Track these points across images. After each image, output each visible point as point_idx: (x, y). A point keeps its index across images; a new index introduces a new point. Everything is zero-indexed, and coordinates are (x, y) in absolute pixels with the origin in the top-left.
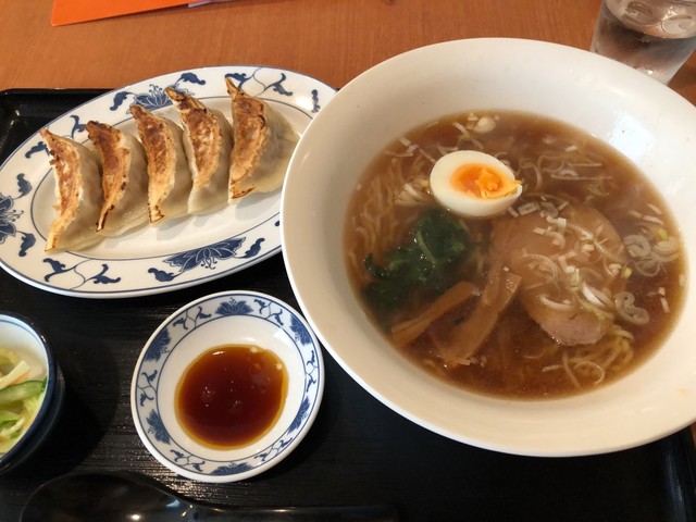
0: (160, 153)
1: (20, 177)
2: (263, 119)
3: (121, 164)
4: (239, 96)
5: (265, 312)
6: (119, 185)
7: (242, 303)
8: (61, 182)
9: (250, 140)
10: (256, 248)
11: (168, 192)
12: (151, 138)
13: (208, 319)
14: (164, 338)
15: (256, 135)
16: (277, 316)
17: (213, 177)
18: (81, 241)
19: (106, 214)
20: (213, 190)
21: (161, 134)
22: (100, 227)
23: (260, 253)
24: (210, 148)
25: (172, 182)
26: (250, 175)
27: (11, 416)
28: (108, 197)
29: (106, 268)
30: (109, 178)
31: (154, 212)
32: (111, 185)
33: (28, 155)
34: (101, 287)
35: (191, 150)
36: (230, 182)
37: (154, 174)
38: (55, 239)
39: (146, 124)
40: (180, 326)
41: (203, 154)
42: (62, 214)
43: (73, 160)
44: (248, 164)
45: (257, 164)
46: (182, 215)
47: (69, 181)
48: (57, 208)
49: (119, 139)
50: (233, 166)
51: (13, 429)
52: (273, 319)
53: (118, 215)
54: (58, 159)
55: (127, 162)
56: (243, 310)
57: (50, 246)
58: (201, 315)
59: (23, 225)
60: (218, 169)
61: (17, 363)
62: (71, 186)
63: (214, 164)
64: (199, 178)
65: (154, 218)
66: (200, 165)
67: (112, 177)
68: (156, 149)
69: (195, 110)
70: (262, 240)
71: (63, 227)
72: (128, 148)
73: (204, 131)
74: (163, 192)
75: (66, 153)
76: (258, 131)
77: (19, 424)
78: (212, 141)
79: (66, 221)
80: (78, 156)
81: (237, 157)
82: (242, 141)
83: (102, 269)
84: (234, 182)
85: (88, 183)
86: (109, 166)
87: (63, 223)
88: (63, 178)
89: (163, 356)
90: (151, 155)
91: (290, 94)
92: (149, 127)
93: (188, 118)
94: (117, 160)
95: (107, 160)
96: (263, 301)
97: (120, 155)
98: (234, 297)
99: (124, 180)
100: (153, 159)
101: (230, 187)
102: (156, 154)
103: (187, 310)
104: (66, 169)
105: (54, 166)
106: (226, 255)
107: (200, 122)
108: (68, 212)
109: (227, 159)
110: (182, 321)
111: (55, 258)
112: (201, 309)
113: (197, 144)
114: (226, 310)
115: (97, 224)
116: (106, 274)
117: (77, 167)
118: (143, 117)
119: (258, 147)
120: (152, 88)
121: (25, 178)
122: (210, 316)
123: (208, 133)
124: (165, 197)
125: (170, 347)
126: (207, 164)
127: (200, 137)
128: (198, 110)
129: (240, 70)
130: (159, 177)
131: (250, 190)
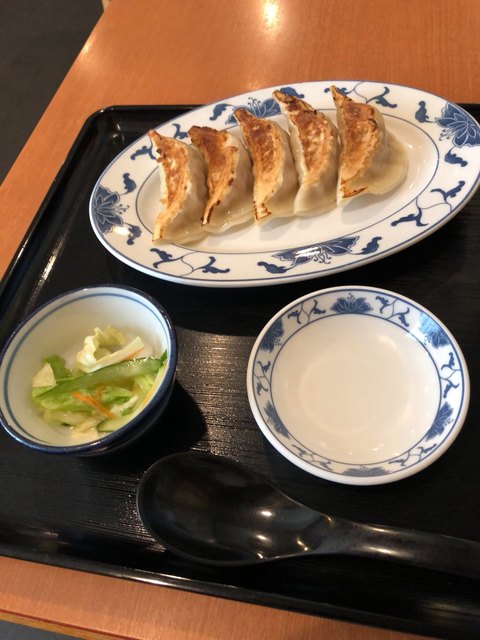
0: (267, 153)
1: (126, 176)
2: (374, 122)
3: (229, 161)
4: (348, 102)
5: (387, 312)
6: (226, 181)
7: (361, 301)
8: (168, 178)
9: (360, 143)
10: (373, 245)
11: (275, 190)
12: (257, 139)
13: (322, 315)
14: (278, 328)
15: (367, 137)
16: (402, 317)
17: (322, 176)
18: (187, 235)
19: (211, 210)
20: (321, 191)
21: (268, 134)
22: (205, 221)
23: (379, 250)
24: (320, 148)
25: (281, 180)
26: (361, 175)
27: (123, 392)
28: (213, 193)
29: (213, 260)
30: (216, 176)
31: (260, 210)
32: (217, 182)
33: (133, 157)
34: (210, 275)
35: (300, 150)
36: (340, 182)
37: (260, 173)
38: (162, 230)
39: (251, 126)
40: (294, 319)
41: (312, 153)
42: (169, 206)
43: (181, 155)
44: (360, 165)
45: (369, 165)
46: (287, 216)
47: (177, 176)
48: (163, 201)
49: (226, 139)
50: (342, 167)
51: (127, 405)
52: (396, 319)
53: (221, 211)
54: (165, 157)
55: (236, 158)
56: (360, 308)
57: (157, 236)
58: (316, 310)
59: (130, 217)
60: (328, 169)
61: (125, 345)
62: (178, 181)
63: (324, 163)
64: (307, 177)
65: (260, 215)
66: (309, 164)
67: (218, 175)
68: (262, 149)
69: (305, 112)
70: (380, 238)
71: (169, 219)
72: (237, 146)
73: (314, 132)
74: (269, 190)
75: (174, 150)
76: (369, 135)
77: (132, 400)
78: (323, 141)
79: (173, 213)
80: (187, 153)
81: (347, 158)
82: (351, 144)
83: (209, 261)
84: (344, 182)
85: (195, 178)
86: (215, 163)
87: (169, 215)
88: (170, 174)
89: (276, 348)
90: (258, 156)
91: (395, 106)
92: (255, 129)
93: (297, 120)
94: (224, 158)
95: (212, 159)
96: (386, 298)
97: (227, 154)
98: (353, 293)
99: (231, 176)
100: (259, 158)
101: (340, 186)
102: (263, 154)
103: (303, 302)
104: (174, 165)
105: (160, 164)
106: (340, 252)
107: (309, 123)
108: (176, 205)
109: (336, 160)
110: (296, 314)
111: (161, 248)
112: (316, 303)
113: (306, 144)
114: (342, 308)
115: (202, 219)
116: (214, 265)
117: (186, 162)
118: (249, 119)
119: (370, 149)
120: (251, 101)
121: (131, 177)
122: (324, 312)
123: (318, 134)
124: (272, 195)
125: (283, 339)
126: (317, 163)
127: (310, 138)
128: (309, 112)
129: (340, 84)
130: (266, 176)
131: (363, 190)
